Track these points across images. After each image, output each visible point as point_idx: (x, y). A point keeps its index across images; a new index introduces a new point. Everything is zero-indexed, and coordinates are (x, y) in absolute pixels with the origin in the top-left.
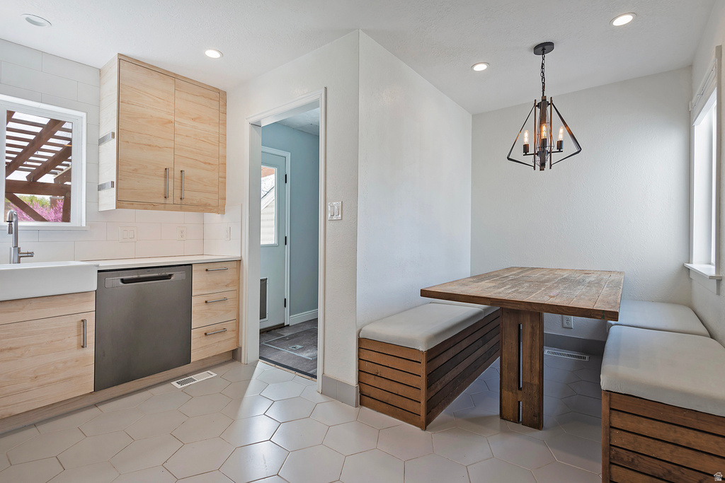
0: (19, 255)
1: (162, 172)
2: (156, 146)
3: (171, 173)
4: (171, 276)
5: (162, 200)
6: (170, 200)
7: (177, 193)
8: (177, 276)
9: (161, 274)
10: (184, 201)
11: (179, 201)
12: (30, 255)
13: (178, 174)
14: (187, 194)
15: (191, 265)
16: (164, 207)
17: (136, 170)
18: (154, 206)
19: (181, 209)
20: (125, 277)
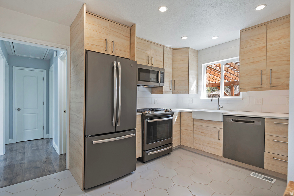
0: (219, 108)
1: (260, 72)
2: (256, 61)
3: (264, 72)
4: (253, 122)
5: (260, 86)
6: (264, 85)
7: (268, 81)
8: (257, 123)
9: (249, 120)
10: (272, 85)
11: (269, 85)
12: (222, 108)
13: (268, 72)
14: (273, 81)
15: (265, 118)
16: (261, 89)
17: (247, 75)
18: (256, 89)
19: (271, 89)
20: (234, 119)
